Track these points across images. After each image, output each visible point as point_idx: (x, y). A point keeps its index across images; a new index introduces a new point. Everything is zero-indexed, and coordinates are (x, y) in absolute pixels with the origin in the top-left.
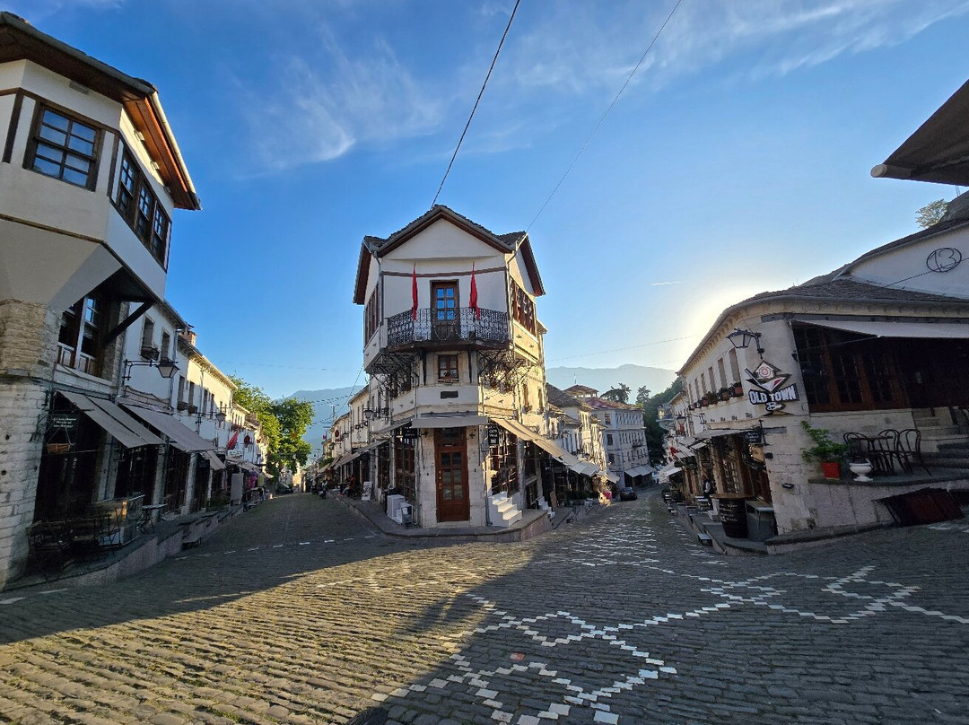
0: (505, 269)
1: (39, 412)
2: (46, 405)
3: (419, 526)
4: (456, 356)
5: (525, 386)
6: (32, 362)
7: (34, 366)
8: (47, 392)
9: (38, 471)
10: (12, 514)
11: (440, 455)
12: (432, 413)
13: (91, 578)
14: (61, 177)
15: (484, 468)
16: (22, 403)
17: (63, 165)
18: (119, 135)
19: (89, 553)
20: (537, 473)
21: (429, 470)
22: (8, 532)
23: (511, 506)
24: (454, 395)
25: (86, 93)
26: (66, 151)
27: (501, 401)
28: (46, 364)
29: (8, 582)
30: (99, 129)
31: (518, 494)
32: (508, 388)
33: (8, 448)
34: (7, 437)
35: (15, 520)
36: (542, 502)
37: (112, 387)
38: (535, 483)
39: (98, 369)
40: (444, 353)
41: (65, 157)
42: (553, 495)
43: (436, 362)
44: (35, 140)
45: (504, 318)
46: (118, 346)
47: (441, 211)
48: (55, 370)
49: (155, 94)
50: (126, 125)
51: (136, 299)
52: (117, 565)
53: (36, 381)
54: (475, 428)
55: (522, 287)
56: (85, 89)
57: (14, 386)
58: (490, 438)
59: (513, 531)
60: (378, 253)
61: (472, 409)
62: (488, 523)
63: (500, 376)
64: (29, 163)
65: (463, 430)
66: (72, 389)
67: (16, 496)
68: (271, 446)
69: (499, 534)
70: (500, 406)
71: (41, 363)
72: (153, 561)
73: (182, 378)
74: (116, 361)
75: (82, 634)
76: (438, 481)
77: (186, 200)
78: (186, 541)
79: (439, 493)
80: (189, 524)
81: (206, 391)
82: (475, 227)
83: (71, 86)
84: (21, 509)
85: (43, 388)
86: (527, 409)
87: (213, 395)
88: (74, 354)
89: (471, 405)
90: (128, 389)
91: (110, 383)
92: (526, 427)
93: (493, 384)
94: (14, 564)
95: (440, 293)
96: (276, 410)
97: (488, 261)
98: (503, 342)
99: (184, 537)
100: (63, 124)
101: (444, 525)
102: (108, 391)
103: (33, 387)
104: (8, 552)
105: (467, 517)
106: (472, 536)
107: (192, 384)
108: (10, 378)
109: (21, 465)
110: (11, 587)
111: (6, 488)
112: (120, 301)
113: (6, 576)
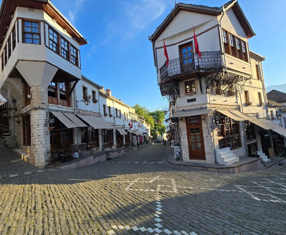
0: (218, 26)
1: (45, 118)
2: (47, 116)
3: (182, 160)
4: (194, 80)
5: (246, 92)
6: (40, 103)
7: (41, 105)
8: (47, 112)
9: (49, 135)
11: (189, 129)
12: (184, 110)
13: (65, 167)
14: (32, 43)
15: (212, 135)
16: (40, 116)
17: (32, 39)
18: (45, 22)
19: (69, 159)
20: (257, 138)
21: (184, 136)
22: (43, 152)
23: (232, 154)
24: (194, 100)
25: (33, 11)
26: (32, 34)
27: (226, 101)
28: (44, 104)
29: (45, 166)
30: (38, 22)
31: (240, 149)
32: (230, 94)
33: (39, 129)
34: (38, 126)
35: (44, 149)
36: (260, 153)
37: (73, 110)
38: (255, 144)
39: (69, 105)
40: (187, 80)
41: (32, 35)
42: (271, 151)
43: (184, 85)
44: (24, 33)
46: (73, 96)
47: (179, 6)
48: (48, 105)
49: (49, 1)
50: (47, 18)
51: (73, 80)
53: (42, 109)
54: (206, 116)
56: (32, 9)
57: (37, 111)
58: (216, 121)
59: (229, 168)
60: (152, 40)
61: (203, 106)
62: (216, 162)
63: (223, 88)
64: (24, 41)
65: (199, 117)
66: (54, 110)
67: (43, 142)
68: (152, 126)
69: (220, 168)
70: (226, 103)
71: (42, 103)
72: (91, 163)
73: (104, 106)
74: (73, 101)
76: (189, 141)
77: (81, 41)
78: (108, 157)
79: (190, 147)
80: (109, 152)
81: (116, 109)
82: (198, 7)
83: (29, 10)
84: (45, 146)
85: (45, 111)
86: (248, 104)
87: (120, 110)
88: (57, 100)
89: (203, 104)
90: (80, 110)
91: (72, 108)
92: (245, 114)
93: (218, 92)
94: (46, 161)
95: (184, 50)
96: (152, 114)
97: (208, 24)
99: (107, 156)
100: (29, 24)
101: (193, 161)
102: (72, 111)
103: (43, 111)
104: (44, 157)
105: (204, 158)
106: (205, 168)
107: (109, 107)
108: (36, 109)
109: (43, 134)
110: (46, 167)
111: (40, 140)
112: (71, 82)
113: (44, 164)
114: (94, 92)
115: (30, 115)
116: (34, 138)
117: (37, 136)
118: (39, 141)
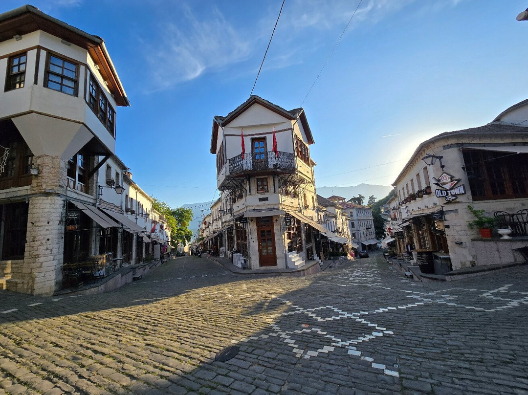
0: (292, 129)
1: (61, 210)
2: (64, 207)
3: (250, 268)
4: (267, 178)
5: (305, 195)
6: (56, 186)
7: (57, 188)
8: (64, 201)
9: (63, 239)
10: (54, 260)
11: (260, 233)
12: (254, 209)
13: (91, 291)
14: (61, 91)
15: (283, 238)
16: (53, 206)
17: (62, 84)
18: (87, 67)
19: (90, 280)
20: (312, 242)
21: (254, 240)
22: (53, 268)
23: (299, 258)
24: (266, 199)
25: (69, 45)
26: (63, 77)
27: (292, 203)
28: (62, 187)
29: (55, 292)
30: (77, 64)
31: (302, 253)
32: (295, 195)
33: (49, 228)
34: (48, 223)
35: (55, 262)
36: (316, 257)
37: (94, 199)
38: (312, 247)
39: (87, 190)
40: (260, 177)
41: (62, 80)
42: (322, 254)
43: (256, 182)
44: (48, 72)
45: (292, 156)
46: (95, 178)
47: (255, 98)
48: (67, 190)
49: (103, 43)
50: (90, 62)
51: (101, 154)
52: (103, 286)
53: (58, 195)
54: (278, 216)
55: (301, 138)
56: (69, 43)
57: (49, 198)
58: (286, 222)
59: (300, 271)
60: (222, 124)
61: (275, 207)
62: (287, 267)
63: (290, 188)
64: (46, 85)
65: (272, 217)
66: (76, 199)
67: (55, 251)
68: (172, 232)
69: (293, 272)
70: (291, 205)
71: (60, 186)
72: (119, 285)
73: (127, 196)
74: (95, 186)
75: (91, 314)
76: (259, 245)
77: (122, 101)
79: (260, 251)
80: (135, 268)
81: (139, 203)
82: (274, 107)
83: (62, 42)
84: (57, 257)
85: (62, 199)
86: (306, 207)
87: (142, 205)
88: (75, 182)
89: (275, 205)
90: (101, 201)
91: (93, 197)
92: (306, 217)
93: (287, 193)
94: (57, 283)
95: (257, 144)
97: (283, 125)
98: (292, 170)
99: (133, 275)
100: (60, 62)
101: (263, 268)
102: (92, 201)
103: (59, 198)
104: (54, 277)
105: (275, 264)
106: (279, 274)
107: (132, 199)
108: (47, 194)
109: (55, 236)
110: (56, 294)
111: (50, 247)
112: (94, 156)
113: (54, 289)
114: (117, 174)
115: (28, 204)
116: (38, 243)
117: (44, 242)
118: (47, 249)
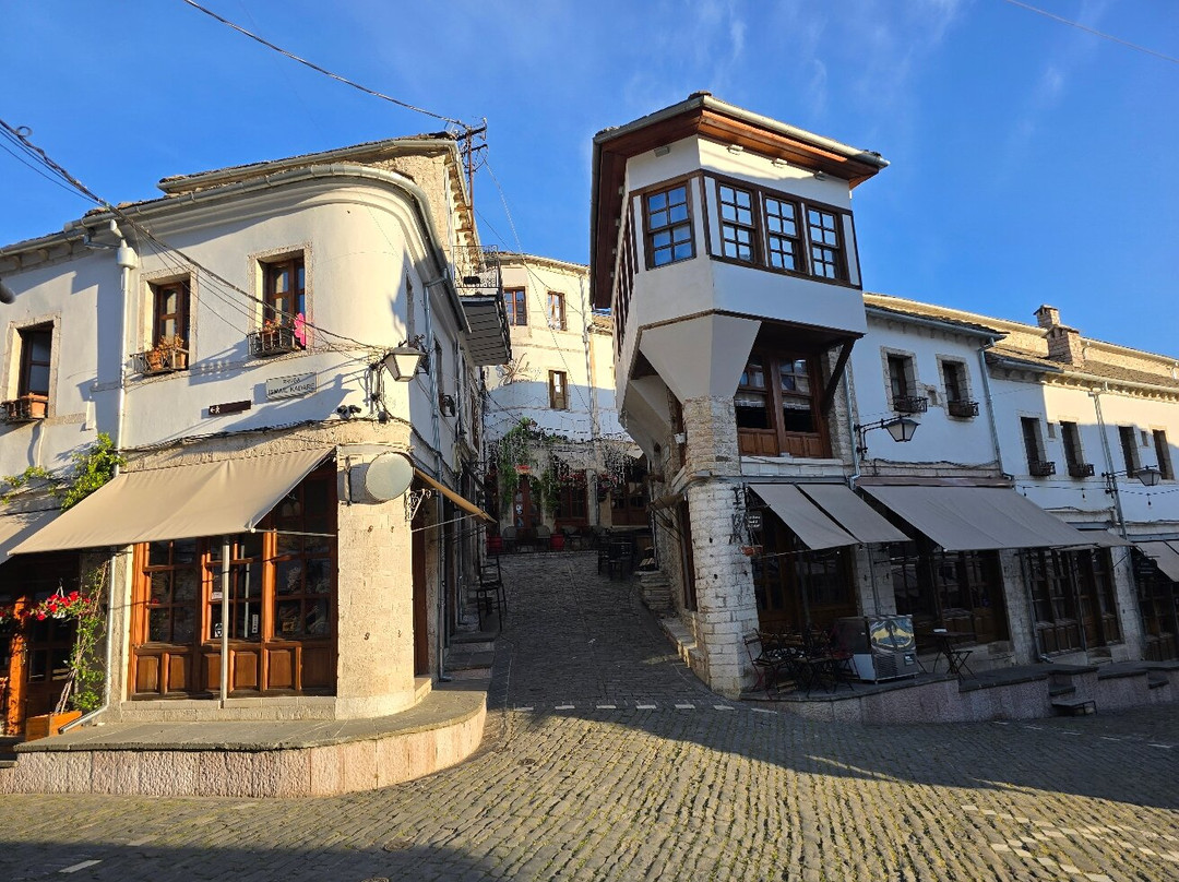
1: (732, 511)
2: (738, 503)
6: (711, 459)
7: (713, 465)
8: (735, 490)
9: (750, 575)
10: (732, 621)
14: (674, 260)
16: (713, 504)
17: (672, 245)
18: (704, 173)
22: (732, 638)
25: (669, 151)
26: (671, 228)
28: (726, 459)
29: (743, 690)
30: (685, 182)
33: (715, 551)
34: (711, 541)
35: (736, 626)
37: (844, 467)
39: (827, 452)
41: (671, 235)
44: (649, 236)
46: (839, 408)
48: (740, 462)
49: (707, 99)
51: (832, 344)
53: (720, 479)
56: (666, 147)
57: (705, 488)
64: (650, 264)
66: (777, 479)
67: (732, 602)
71: (719, 459)
72: (952, 715)
73: (1030, 425)
74: (841, 429)
78: (1058, 701)
81: (1126, 430)
83: (657, 155)
84: (739, 615)
85: (730, 486)
87: (1159, 436)
90: (878, 464)
91: (839, 462)
94: (746, 673)
99: (1052, 695)
100: (663, 201)
102: (840, 472)
103: (722, 486)
104: (735, 658)
107: (1069, 429)
108: (702, 481)
109: (727, 569)
110: (747, 696)
111: (721, 592)
112: (827, 351)
113: (740, 684)
114: (952, 370)
115: (687, 503)
116: (703, 582)
117: (711, 579)
118: (717, 597)
